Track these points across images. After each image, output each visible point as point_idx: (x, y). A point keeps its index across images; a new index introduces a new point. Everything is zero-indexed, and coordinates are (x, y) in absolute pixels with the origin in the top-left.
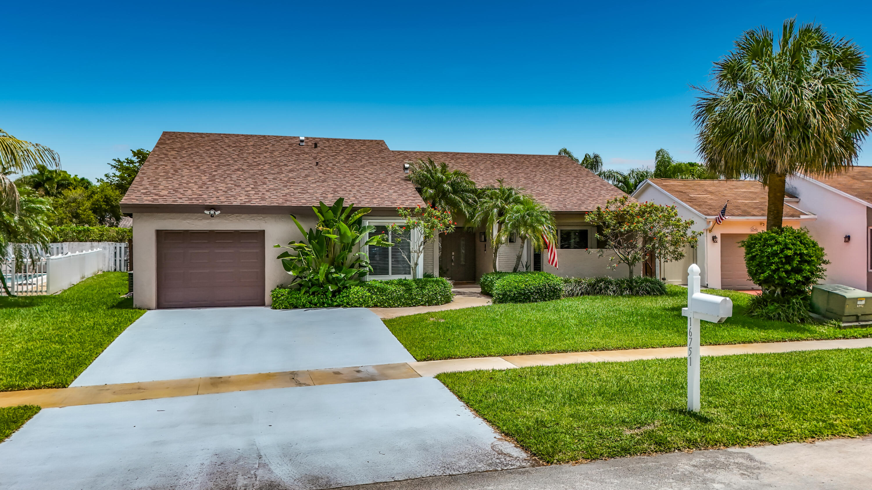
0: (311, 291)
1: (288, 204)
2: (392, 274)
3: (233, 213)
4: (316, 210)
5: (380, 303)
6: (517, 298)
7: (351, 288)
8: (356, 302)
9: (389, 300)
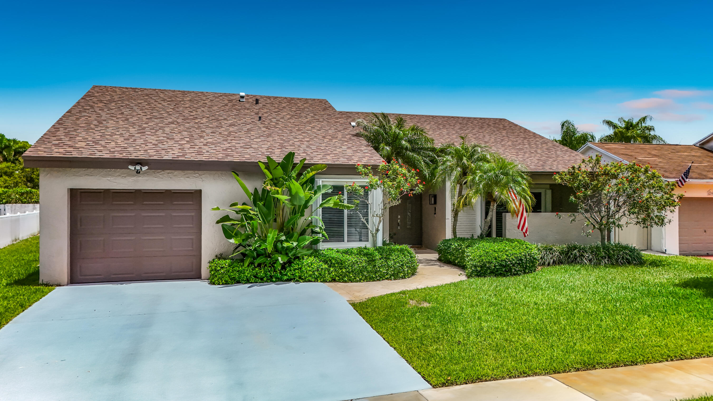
0: (257, 262)
1: (229, 159)
2: (348, 241)
3: (164, 169)
4: (262, 167)
5: (338, 277)
8: (310, 276)
9: (349, 273)
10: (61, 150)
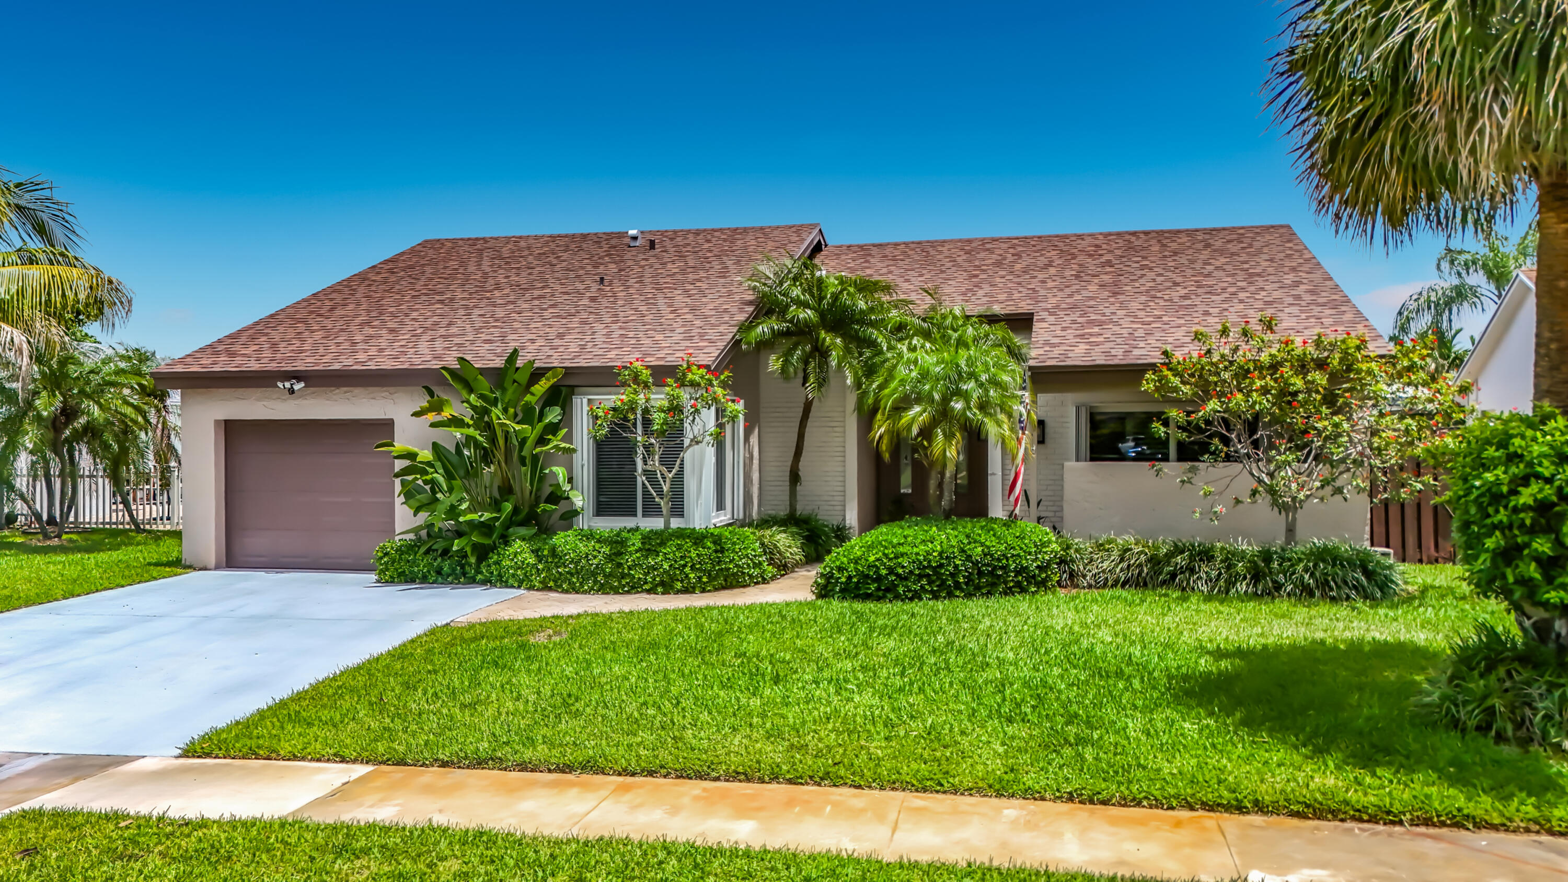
2: (644, 516)
5: (554, 581)
6: (857, 586)
7: (511, 545)
8: (512, 576)
9: (572, 575)
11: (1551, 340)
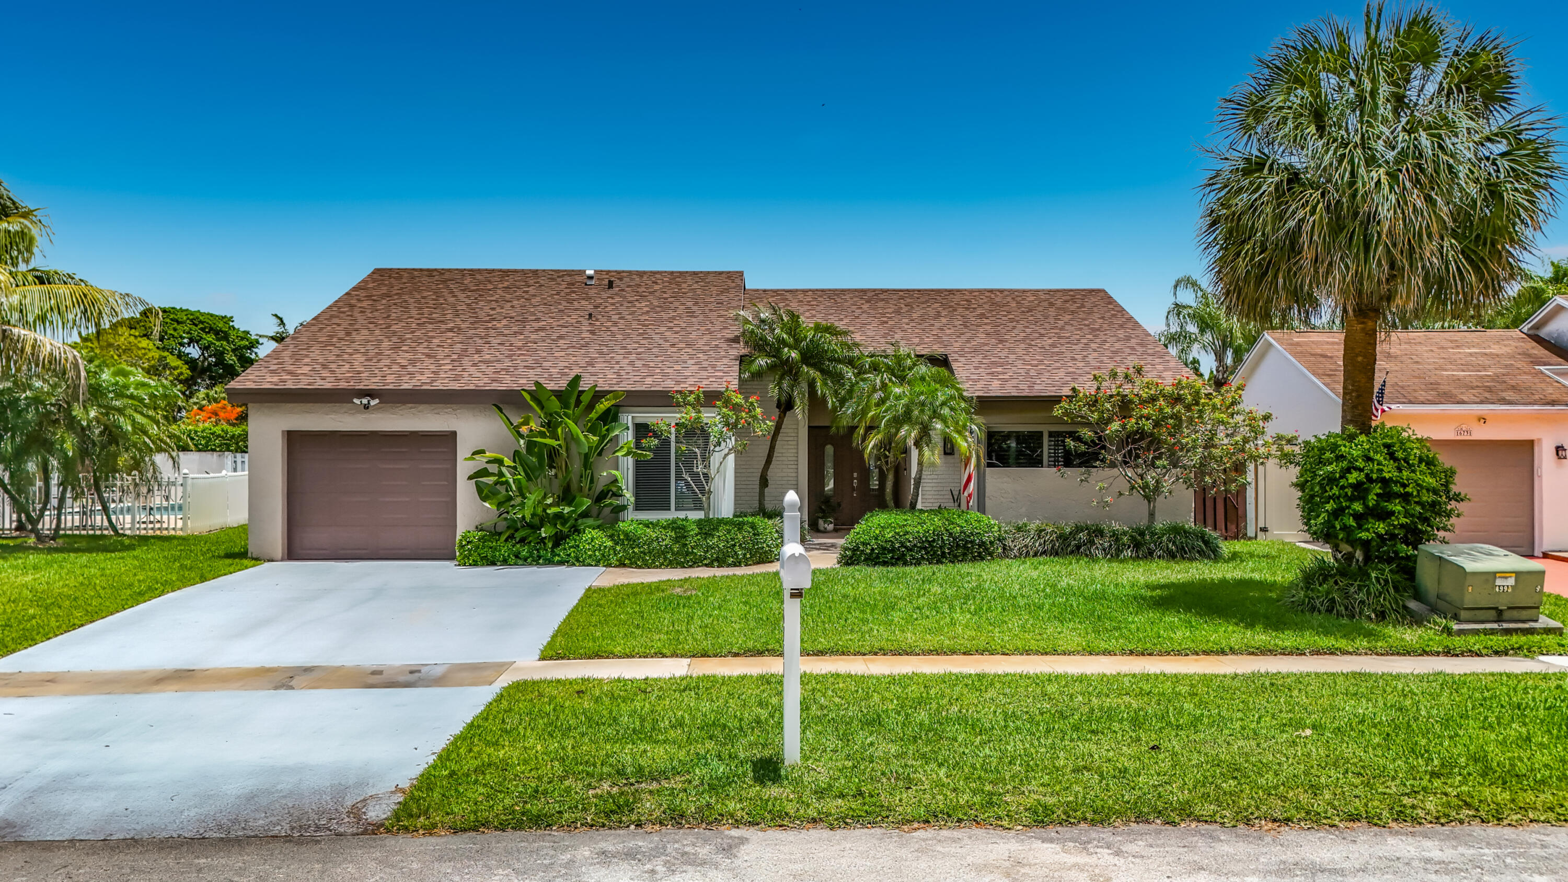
0: (518, 536)
1: (495, 386)
2: (676, 510)
3: (404, 403)
4: (527, 397)
5: (630, 560)
6: (878, 557)
7: (584, 533)
8: (590, 556)
9: (645, 554)
10: (275, 379)
11: (1353, 391)
